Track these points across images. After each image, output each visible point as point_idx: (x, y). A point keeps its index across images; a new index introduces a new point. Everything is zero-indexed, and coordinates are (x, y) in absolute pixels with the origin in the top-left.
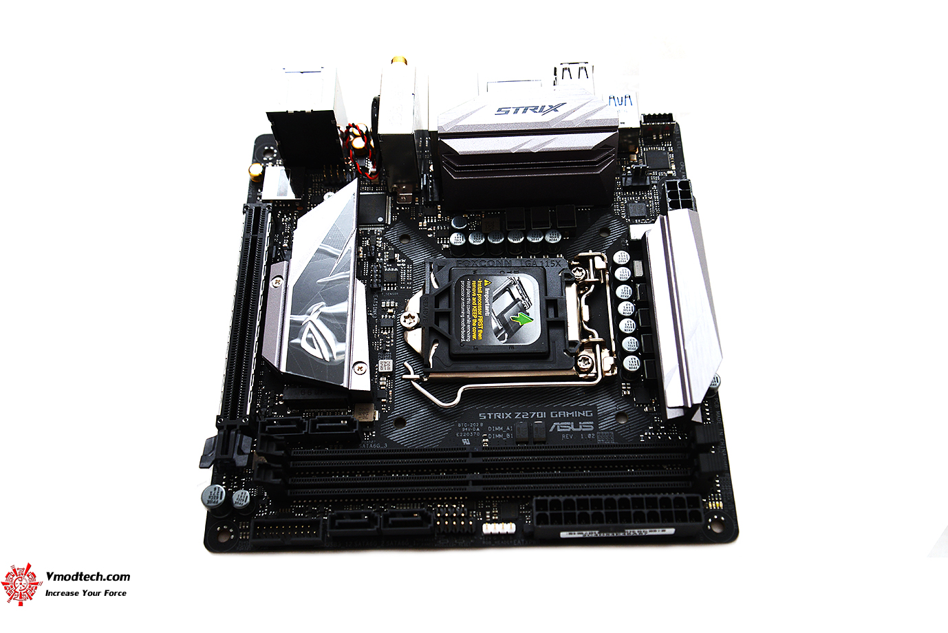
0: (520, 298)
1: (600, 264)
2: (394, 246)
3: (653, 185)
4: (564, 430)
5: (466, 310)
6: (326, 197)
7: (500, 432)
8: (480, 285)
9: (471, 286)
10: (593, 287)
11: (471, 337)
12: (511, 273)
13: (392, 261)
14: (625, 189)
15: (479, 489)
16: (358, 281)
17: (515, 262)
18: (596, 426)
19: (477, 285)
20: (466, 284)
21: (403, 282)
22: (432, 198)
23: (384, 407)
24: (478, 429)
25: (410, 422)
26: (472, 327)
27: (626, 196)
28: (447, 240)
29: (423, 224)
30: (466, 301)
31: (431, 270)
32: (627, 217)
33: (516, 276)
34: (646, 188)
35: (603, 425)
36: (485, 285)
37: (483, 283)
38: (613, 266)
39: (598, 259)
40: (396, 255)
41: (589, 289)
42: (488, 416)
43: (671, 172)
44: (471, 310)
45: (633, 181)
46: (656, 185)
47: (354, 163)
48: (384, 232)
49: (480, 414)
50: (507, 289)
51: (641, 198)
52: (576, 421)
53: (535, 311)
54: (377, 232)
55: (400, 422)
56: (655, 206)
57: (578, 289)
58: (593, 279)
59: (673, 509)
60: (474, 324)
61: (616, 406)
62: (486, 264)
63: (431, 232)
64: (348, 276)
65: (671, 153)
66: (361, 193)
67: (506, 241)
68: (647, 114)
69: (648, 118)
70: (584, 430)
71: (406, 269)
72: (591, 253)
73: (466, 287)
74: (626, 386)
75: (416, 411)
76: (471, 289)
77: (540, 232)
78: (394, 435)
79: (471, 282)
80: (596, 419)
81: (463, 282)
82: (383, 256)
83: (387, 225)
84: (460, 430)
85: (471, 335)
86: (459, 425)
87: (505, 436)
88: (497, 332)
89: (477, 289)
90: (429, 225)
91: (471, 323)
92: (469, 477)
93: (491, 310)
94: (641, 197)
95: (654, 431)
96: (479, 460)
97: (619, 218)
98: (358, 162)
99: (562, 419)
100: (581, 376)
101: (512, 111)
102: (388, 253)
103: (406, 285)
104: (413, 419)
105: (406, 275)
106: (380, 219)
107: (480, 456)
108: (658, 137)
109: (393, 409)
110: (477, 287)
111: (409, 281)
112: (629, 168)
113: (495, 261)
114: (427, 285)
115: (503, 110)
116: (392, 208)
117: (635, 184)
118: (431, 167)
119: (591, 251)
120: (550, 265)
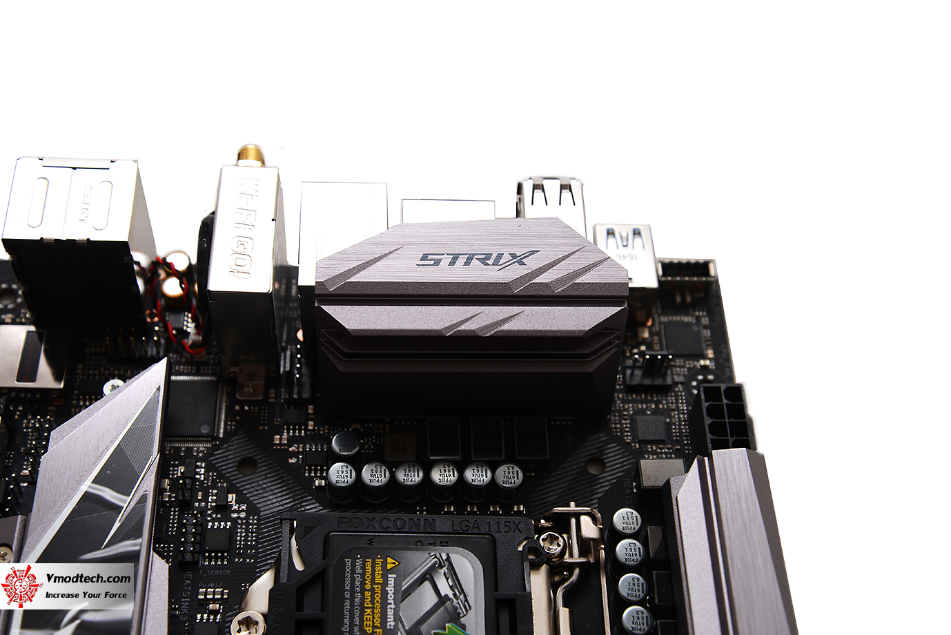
0: (451, 594)
1: (589, 529)
2: (227, 480)
3: (677, 384)
5: (352, 617)
6: (107, 388)
8: (378, 569)
9: (363, 568)
10: (577, 571)
12: (434, 544)
13: (223, 508)
14: (630, 389)
16: (156, 556)
17: (442, 523)
19: (373, 567)
20: (353, 565)
21: (240, 549)
22: (299, 393)
27: (632, 401)
28: (322, 471)
29: (281, 439)
30: (352, 599)
31: (292, 531)
32: (633, 440)
33: (444, 551)
34: (666, 390)
36: (389, 566)
37: (385, 564)
38: (611, 536)
39: (585, 520)
40: (230, 496)
41: (571, 575)
43: (708, 362)
44: (361, 616)
45: (644, 376)
46: (682, 383)
47: (163, 321)
48: (210, 452)
50: (428, 576)
51: (657, 406)
53: (476, 620)
54: (198, 452)
56: (680, 421)
57: (551, 574)
58: (576, 558)
62: (390, 524)
63: (295, 454)
64: (137, 548)
65: (705, 327)
66: (173, 378)
67: (427, 478)
68: (667, 261)
69: (669, 268)
71: (248, 524)
72: (574, 508)
73: (353, 571)
76: (363, 575)
77: (487, 461)
79: (364, 562)
81: (349, 562)
82: (205, 498)
83: (217, 438)
89: (373, 574)
90: (292, 441)
93: (398, 618)
94: (657, 404)
97: (619, 440)
98: (170, 318)
101: (448, 259)
102: (215, 491)
103: (245, 556)
105: (247, 536)
106: (205, 430)
108: (683, 298)
110: (373, 571)
111: (251, 547)
112: (635, 351)
113: (407, 519)
114: (284, 564)
115: (430, 257)
116: (227, 407)
117: (647, 382)
118: (300, 335)
119: (573, 505)
120: (502, 528)
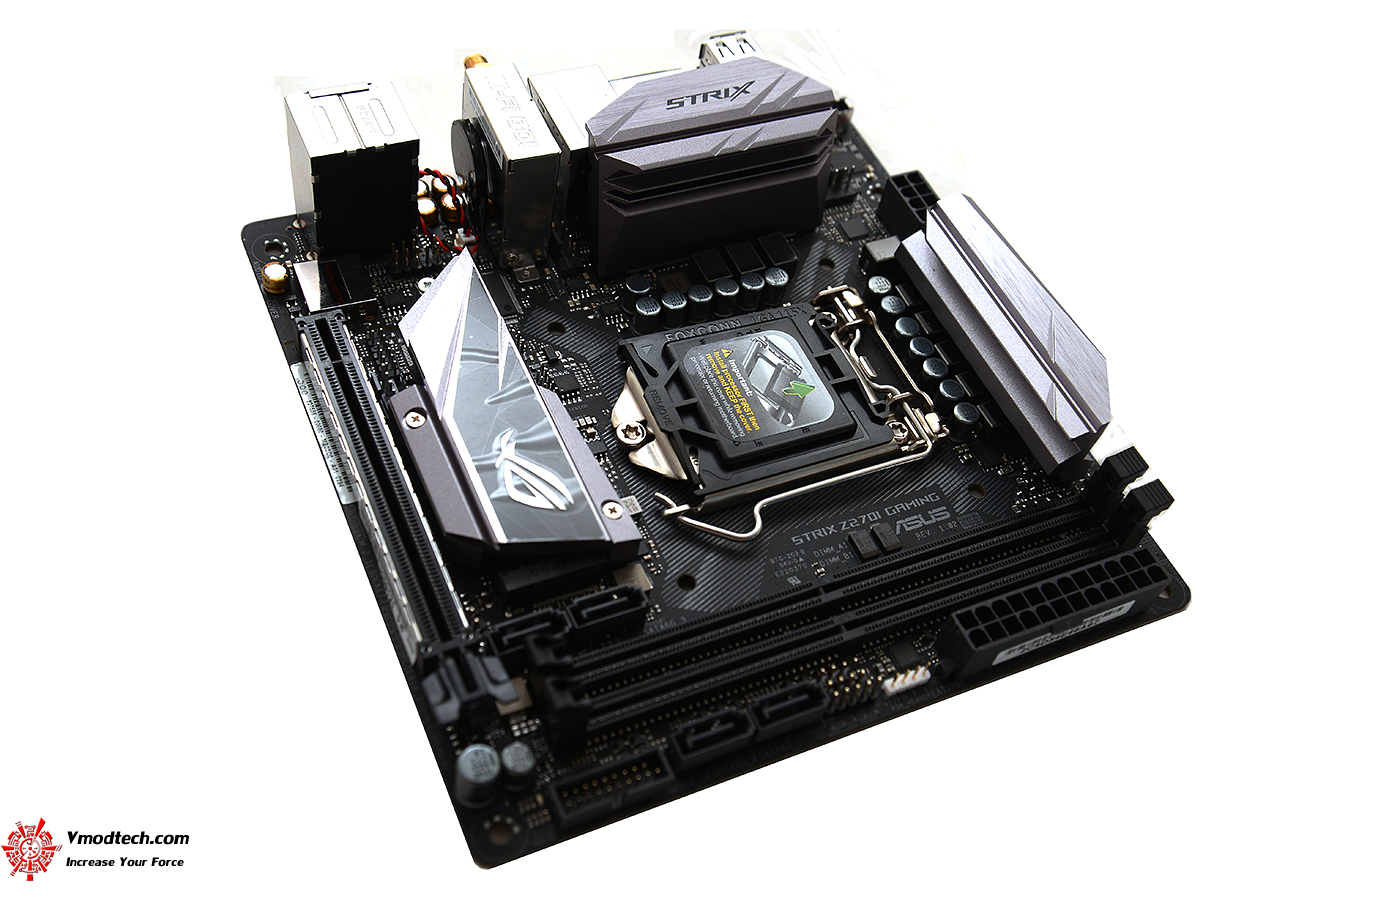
0: (782, 362)
1: (853, 300)
3: (856, 194)
4: (914, 527)
5: (718, 396)
6: (421, 286)
7: (833, 554)
8: (719, 358)
9: (707, 360)
10: (857, 331)
11: (745, 430)
12: (751, 332)
13: (555, 363)
15: (859, 632)
16: (543, 389)
18: (950, 509)
19: (714, 359)
21: (585, 387)
23: (651, 567)
24: (801, 559)
25: (700, 577)
26: (737, 416)
27: (831, 214)
29: (574, 303)
30: (711, 384)
33: (762, 335)
34: (851, 199)
35: (959, 507)
36: (726, 355)
37: (722, 354)
38: (873, 299)
39: (845, 294)
40: (555, 353)
41: (854, 336)
42: (804, 538)
43: (871, 174)
44: (724, 393)
46: (860, 193)
49: (793, 539)
50: (758, 354)
52: (924, 511)
53: (809, 373)
55: (687, 582)
56: (872, 220)
57: (839, 339)
58: (853, 321)
59: (1127, 574)
60: (739, 411)
61: (961, 478)
63: (590, 312)
64: (528, 385)
65: (855, 152)
67: (717, 296)
70: (939, 519)
71: (581, 369)
72: (830, 289)
74: (962, 449)
75: (701, 561)
76: (710, 366)
77: (757, 275)
78: (688, 601)
79: (706, 357)
80: (947, 502)
82: (536, 359)
83: (520, 314)
84: (776, 567)
85: (743, 426)
86: (773, 561)
87: (842, 558)
88: (775, 414)
89: (717, 363)
90: (584, 302)
91: (734, 411)
92: (837, 620)
93: (752, 388)
94: (849, 212)
95: (1026, 494)
96: (838, 594)
97: (836, 242)
99: (904, 515)
100: (904, 448)
101: (688, 100)
102: (541, 352)
103: (593, 392)
104: (703, 572)
105: (585, 377)
107: (838, 588)
109: (666, 567)
110: (716, 361)
111: (595, 385)
113: (718, 324)
115: (674, 101)
116: (514, 291)
117: (837, 196)
119: (829, 288)
120: (791, 313)
